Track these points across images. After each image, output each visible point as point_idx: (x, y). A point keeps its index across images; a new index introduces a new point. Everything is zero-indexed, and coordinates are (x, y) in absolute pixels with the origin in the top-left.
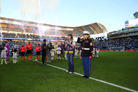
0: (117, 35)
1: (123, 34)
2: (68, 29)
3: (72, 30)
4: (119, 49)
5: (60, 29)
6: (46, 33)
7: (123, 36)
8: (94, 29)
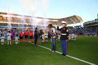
0: (91, 24)
1: (95, 23)
2: (54, 21)
3: (57, 21)
4: (93, 35)
5: (49, 20)
6: (39, 23)
7: (96, 25)
8: (73, 20)
